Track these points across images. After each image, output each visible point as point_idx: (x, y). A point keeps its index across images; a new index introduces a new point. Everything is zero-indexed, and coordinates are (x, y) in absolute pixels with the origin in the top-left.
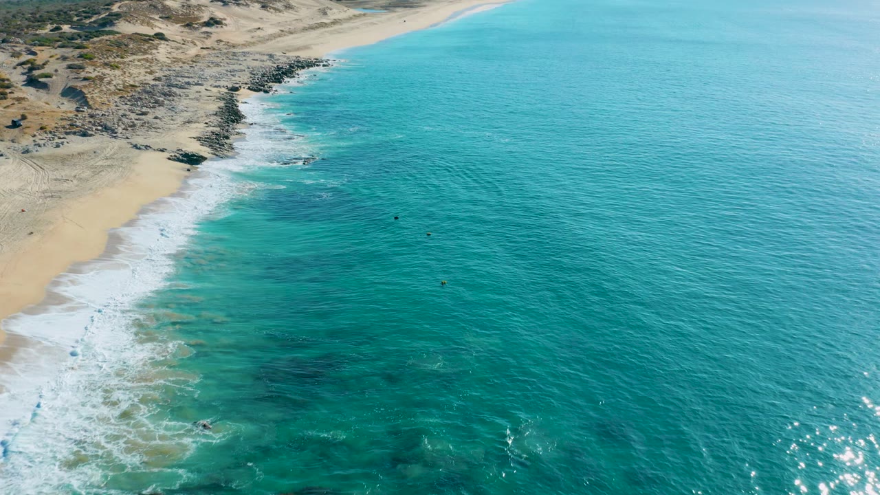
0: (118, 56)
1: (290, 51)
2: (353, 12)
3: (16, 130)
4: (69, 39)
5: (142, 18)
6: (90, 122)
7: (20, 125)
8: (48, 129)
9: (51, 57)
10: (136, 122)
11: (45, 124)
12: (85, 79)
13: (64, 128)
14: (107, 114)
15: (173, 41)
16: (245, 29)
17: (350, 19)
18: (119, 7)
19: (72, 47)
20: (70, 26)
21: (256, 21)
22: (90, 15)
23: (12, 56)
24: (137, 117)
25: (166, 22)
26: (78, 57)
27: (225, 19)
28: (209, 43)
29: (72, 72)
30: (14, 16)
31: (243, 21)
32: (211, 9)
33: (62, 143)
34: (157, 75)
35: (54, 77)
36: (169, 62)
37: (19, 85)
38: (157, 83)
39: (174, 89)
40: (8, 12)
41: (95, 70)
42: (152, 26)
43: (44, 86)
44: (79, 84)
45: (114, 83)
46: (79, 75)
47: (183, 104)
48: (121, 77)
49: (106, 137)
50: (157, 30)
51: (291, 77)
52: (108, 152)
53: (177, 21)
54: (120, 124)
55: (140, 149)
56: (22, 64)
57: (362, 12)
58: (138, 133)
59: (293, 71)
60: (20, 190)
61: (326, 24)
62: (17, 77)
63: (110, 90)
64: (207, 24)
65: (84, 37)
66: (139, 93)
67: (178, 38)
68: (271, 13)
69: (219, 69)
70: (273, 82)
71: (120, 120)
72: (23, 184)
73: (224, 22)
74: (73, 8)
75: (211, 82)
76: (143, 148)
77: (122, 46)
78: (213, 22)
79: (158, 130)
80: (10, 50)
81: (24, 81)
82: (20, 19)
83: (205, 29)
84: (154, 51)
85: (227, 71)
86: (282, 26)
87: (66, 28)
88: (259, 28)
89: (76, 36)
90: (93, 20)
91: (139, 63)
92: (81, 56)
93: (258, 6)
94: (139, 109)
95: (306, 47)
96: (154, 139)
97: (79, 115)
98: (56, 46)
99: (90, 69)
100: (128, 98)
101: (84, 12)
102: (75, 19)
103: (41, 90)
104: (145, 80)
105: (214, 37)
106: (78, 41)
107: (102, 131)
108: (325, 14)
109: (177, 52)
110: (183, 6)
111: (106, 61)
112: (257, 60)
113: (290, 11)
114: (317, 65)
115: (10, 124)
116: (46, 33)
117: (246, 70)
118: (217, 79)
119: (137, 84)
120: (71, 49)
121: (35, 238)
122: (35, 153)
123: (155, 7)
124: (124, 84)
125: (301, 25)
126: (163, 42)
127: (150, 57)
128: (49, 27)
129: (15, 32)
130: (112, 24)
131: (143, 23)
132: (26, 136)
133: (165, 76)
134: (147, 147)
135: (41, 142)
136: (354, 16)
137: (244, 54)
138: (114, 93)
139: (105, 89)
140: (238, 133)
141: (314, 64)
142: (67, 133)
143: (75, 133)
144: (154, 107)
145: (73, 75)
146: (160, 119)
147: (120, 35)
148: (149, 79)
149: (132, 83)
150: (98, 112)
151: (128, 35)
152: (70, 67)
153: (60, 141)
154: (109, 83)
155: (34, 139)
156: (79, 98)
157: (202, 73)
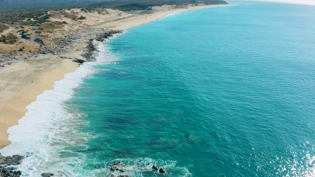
0: (51, 29)
1: (109, 28)
2: (129, 15)
3: (21, 52)
4: (34, 23)
5: (58, 16)
6: (45, 50)
7: (22, 50)
8: (32, 52)
9: (29, 29)
10: (60, 50)
11: (31, 50)
12: (42, 36)
13: (37, 51)
14: (50, 47)
15: (69, 24)
16: (93, 20)
17: (129, 17)
18: (50, 13)
19: (36, 25)
20: (33, 19)
21: (96, 18)
22: (40, 15)
23: (16, 28)
24: (60, 48)
25: (66, 18)
26: (38, 29)
27: (86, 17)
28: (81, 25)
29: (37, 34)
30: (14, 15)
31: (92, 18)
32: (81, 13)
33: (37, 56)
34: (65, 35)
35: (31, 35)
36: (69, 31)
37: (20, 38)
38: (65, 38)
39: (71, 40)
40: (11, 14)
41: (44, 33)
42: (62, 19)
43: (28, 38)
44: (40, 38)
45: (51, 37)
46: (40, 35)
47: (75, 44)
48: (54, 36)
49: (51, 54)
50: (63, 21)
51: (110, 37)
52: (53, 59)
53: (70, 18)
54: (55, 50)
55: (63, 58)
56: (19, 31)
57: (133, 15)
58: (61, 53)
59: (110, 34)
60: (26, 70)
61: (120, 19)
62: (19, 35)
63: (50, 40)
64: (80, 19)
65: (39, 23)
66: (60, 41)
67: (71, 23)
68: (102, 15)
69: (85, 33)
70: (104, 38)
71: (55, 49)
72: (26, 68)
73: (86, 18)
74: (34, 13)
75: (83, 38)
76: (64, 58)
77: (52, 25)
78: (82, 18)
79: (68, 52)
80: (15, 27)
81: (21, 37)
82: (16, 16)
83: (79, 20)
84: (63, 27)
85: (88, 34)
86: (106, 19)
87: (32, 19)
88: (98, 20)
89: (36, 22)
90: (41, 17)
91: (59, 31)
92: (39, 29)
93: (97, 13)
94: (61, 46)
95: (114, 27)
96: (67, 55)
97: (41, 47)
98: (30, 25)
99: (43, 33)
100: (57, 42)
101: (38, 14)
102: (35, 16)
103: (27, 40)
104: (61, 37)
105: (83, 23)
106: (38, 24)
107: (50, 52)
108: (120, 15)
109: (71, 28)
110: (72, 12)
111: (48, 30)
112: (98, 31)
113: (108, 14)
114: (119, 33)
115: (19, 50)
116: (26, 21)
117: (95, 34)
118: (85, 37)
119: (59, 38)
120: (36, 26)
121: (34, 84)
122: (28, 59)
123: (62, 13)
124: (55, 38)
125: (112, 19)
126: (66, 24)
127: (62, 29)
128: (26, 19)
129: (15, 21)
130: (48, 18)
131: (58, 18)
132: (25, 54)
133: (68, 36)
134: (65, 57)
135: (30, 56)
136: (130, 16)
137: (94, 29)
138: (52, 41)
139: (49, 39)
140: (94, 54)
141: (117, 32)
142: (38, 53)
143: (41, 53)
144: (65, 45)
145: (38, 35)
146: (68, 49)
147: (51, 22)
148: (63, 36)
149: (57, 37)
150: (47, 47)
151: (54, 22)
152: (36, 32)
153: (36, 55)
154: (50, 37)
155: (28, 55)
156: (40, 42)
157: (80, 35)
